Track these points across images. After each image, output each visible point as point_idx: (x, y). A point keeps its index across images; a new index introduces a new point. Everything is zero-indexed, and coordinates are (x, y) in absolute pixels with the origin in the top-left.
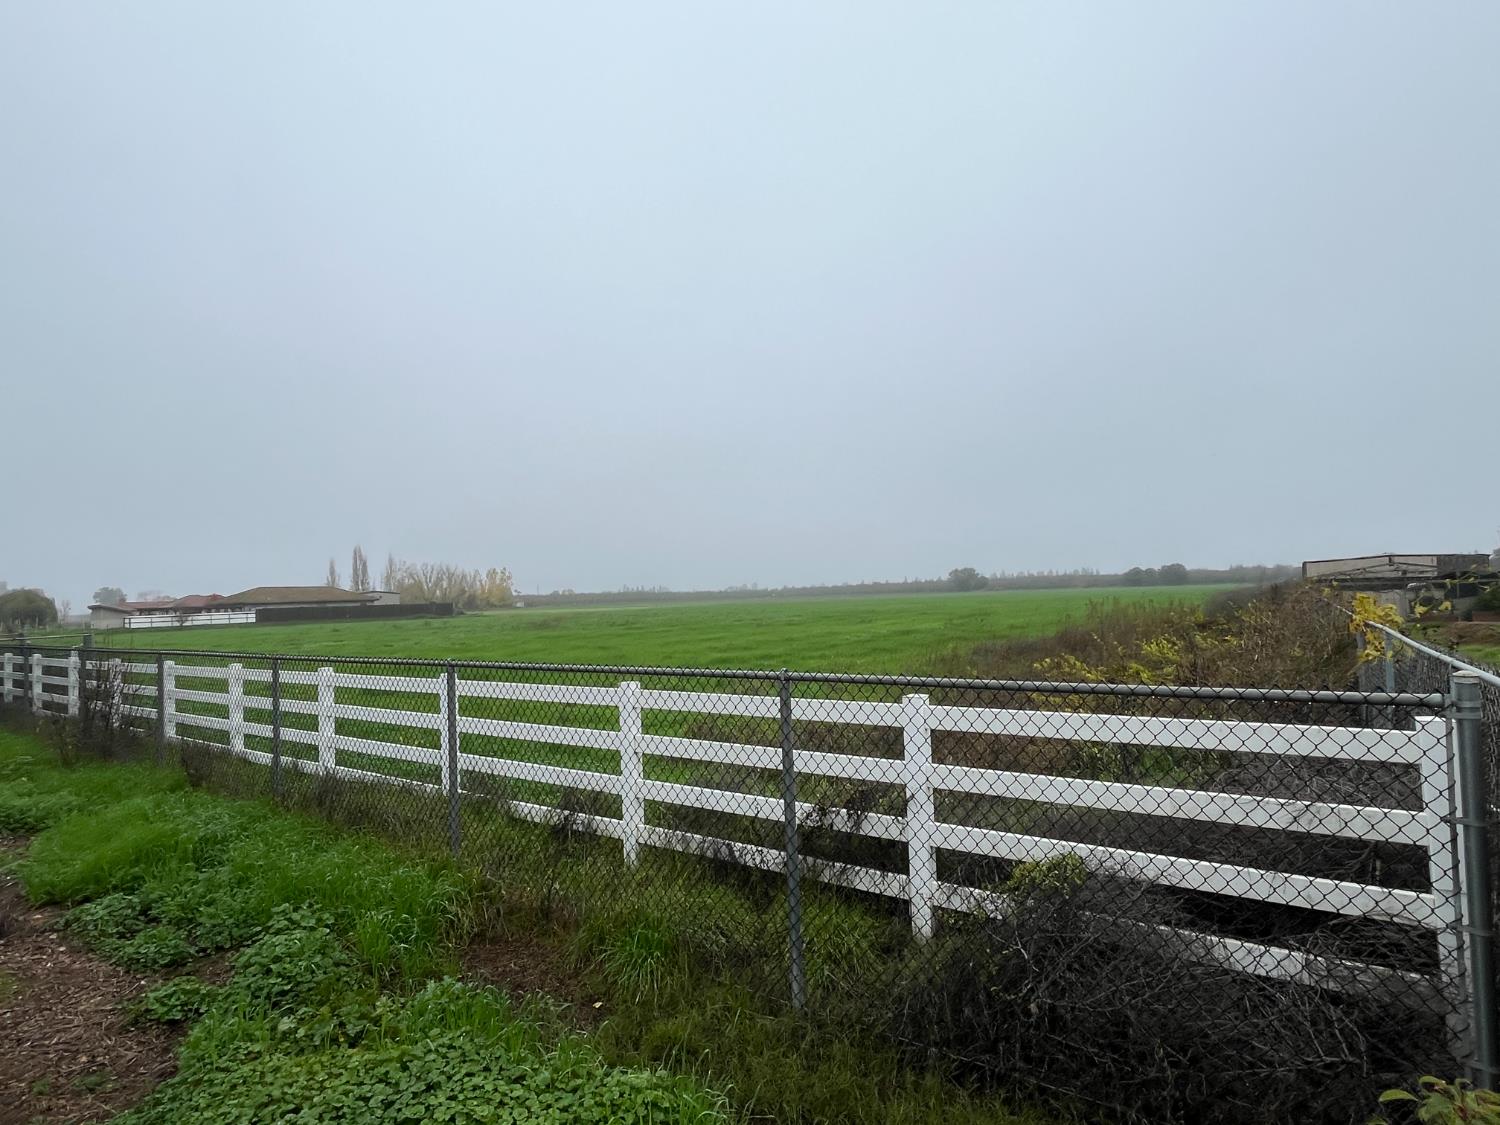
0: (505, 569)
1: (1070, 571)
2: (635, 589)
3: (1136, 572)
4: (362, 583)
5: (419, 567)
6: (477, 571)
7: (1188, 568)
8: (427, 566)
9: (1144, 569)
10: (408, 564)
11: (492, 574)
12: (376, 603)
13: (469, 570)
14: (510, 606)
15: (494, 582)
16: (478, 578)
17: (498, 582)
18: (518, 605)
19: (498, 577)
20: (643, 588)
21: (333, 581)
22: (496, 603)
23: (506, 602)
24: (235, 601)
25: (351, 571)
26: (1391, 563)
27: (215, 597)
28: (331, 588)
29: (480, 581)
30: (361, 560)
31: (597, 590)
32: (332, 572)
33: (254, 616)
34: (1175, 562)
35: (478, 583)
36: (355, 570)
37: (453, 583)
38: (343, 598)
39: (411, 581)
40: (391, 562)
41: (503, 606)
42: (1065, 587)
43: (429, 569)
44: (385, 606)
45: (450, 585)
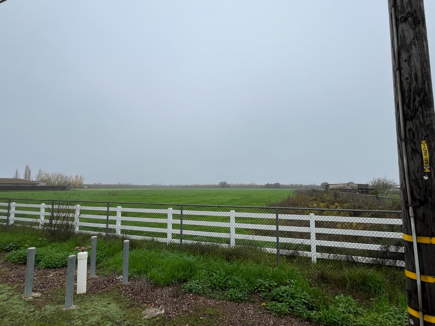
0: (81, 175)
1: (249, 183)
2: (122, 183)
3: (268, 184)
4: (28, 178)
5: (50, 174)
6: (71, 176)
8: (53, 173)
10: (46, 173)
11: (77, 177)
12: (38, 185)
13: (69, 175)
14: (83, 188)
15: (77, 180)
18: (86, 187)
19: (79, 178)
20: (125, 184)
21: (17, 177)
22: (78, 187)
23: (81, 186)
25: (24, 174)
26: (348, 185)
28: (16, 179)
29: (72, 179)
30: (28, 170)
32: (17, 173)
34: (277, 182)
35: (71, 180)
36: (26, 174)
37: (62, 180)
38: (26, 183)
39: (47, 178)
40: (40, 171)
41: (80, 187)
42: (250, 188)
43: (54, 174)
44: (41, 186)
45: (61, 180)
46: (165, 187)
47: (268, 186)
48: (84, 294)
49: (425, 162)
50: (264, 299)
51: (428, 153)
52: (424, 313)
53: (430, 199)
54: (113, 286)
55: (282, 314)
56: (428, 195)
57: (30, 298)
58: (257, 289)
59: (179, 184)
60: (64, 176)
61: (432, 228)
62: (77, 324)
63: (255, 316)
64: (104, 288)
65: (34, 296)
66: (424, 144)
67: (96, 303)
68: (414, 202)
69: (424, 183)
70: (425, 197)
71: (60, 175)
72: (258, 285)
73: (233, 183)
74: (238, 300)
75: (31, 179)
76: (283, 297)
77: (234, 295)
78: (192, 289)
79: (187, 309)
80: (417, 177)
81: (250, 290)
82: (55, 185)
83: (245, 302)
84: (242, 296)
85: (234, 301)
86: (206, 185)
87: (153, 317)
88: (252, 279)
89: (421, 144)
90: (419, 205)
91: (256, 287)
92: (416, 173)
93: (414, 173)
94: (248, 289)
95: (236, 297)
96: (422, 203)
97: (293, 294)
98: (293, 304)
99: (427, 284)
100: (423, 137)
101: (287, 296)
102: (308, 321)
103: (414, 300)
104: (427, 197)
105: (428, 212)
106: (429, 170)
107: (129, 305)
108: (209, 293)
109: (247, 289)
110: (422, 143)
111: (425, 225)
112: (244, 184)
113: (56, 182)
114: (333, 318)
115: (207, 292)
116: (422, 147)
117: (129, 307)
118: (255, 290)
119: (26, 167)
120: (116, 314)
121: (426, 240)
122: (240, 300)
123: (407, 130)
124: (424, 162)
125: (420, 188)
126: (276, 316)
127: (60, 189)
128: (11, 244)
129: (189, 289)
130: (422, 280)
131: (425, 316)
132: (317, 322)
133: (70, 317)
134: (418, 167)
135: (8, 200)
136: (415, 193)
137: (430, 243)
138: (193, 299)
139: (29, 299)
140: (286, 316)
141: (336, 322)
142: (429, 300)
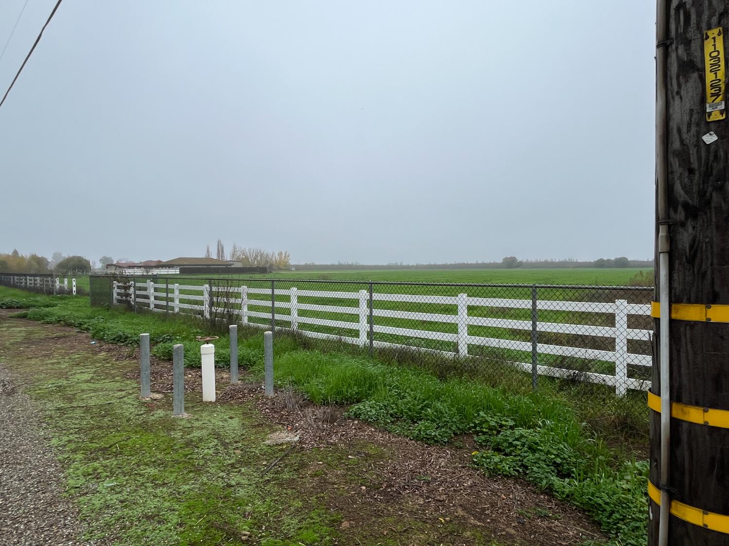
0: (285, 252)
1: (562, 259)
3: (601, 261)
4: (221, 257)
5: (247, 250)
6: (274, 253)
7: (629, 259)
8: (251, 249)
9: (605, 259)
10: (242, 249)
11: (280, 254)
12: (232, 266)
13: (270, 252)
14: (289, 270)
15: (282, 258)
16: (274, 256)
17: (283, 258)
18: (293, 269)
19: (283, 256)
22: (283, 268)
23: (287, 267)
24: (169, 264)
25: (217, 251)
27: (160, 261)
30: (221, 246)
31: (329, 263)
32: (208, 251)
33: (179, 270)
35: (274, 258)
37: (263, 258)
38: (217, 264)
39: (244, 257)
40: (234, 247)
41: (286, 269)
42: (564, 267)
43: (252, 251)
44: (236, 268)
45: (261, 259)
46: (408, 267)
47: (601, 264)
48: (211, 402)
49: (713, 91)
50: (481, 445)
51: (722, 63)
52: (671, 497)
53: (716, 198)
54: (252, 397)
55: (499, 475)
56: (710, 189)
57: (148, 399)
58: (475, 427)
59: (432, 263)
60: (265, 253)
61: (713, 279)
62: (175, 436)
63: (445, 469)
64: (240, 398)
65: (152, 398)
66: (714, 38)
67: (215, 415)
68: (672, 213)
69: (703, 154)
70: (702, 194)
71: (259, 251)
72: (477, 422)
73: (529, 260)
74: (428, 440)
75: (225, 258)
76: (516, 446)
77: (424, 432)
78: (360, 414)
79: (337, 441)
80: (685, 143)
81: (461, 427)
82: (254, 266)
83: (442, 444)
84: (437, 434)
85: (422, 440)
86: (479, 264)
87: (277, 444)
88: (470, 410)
89: (705, 42)
90: (683, 219)
91: (473, 425)
92: (684, 130)
93: (679, 131)
94: (456, 425)
95: (426, 434)
96: (692, 212)
97: (536, 444)
98: (528, 461)
99: (685, 426)
100: (715, 20)
101: (523, 445)
102: (547, 494)
103: (655, 463)
104: (708, 194)
105: (707, 237)
106: (722, 114)
107: (256, 423)
108: (386, 423)
109: (454, 426)
110: (707, 37)
111: (694, 271)
112: (552, 260)
113: (254, 262)
114: (597, 497)
115: (382, 422)
116: (709, 47)
117: (255, 427)
118: (470, 429)
119: (218, 243)
120: (232, 433)
121: (693, 313)
122: (433, 441)
123: (672, 12)
124: (709, 91)
125: (691, 171)
126: (484, 475)
127: (259, 272)
128: (165, 335)
129: (355, 413)
130: (674, 415)
131: (673, 504)
132: (564, 499)
133: (172, 427)
134: (692, 111)
135: (165, 280)
136: (678, 187)
137: (704, 320)
138: (355, 428)
139: (146, 400)
140: (506, 479)
141: (600, 505)
142: (687, 466)
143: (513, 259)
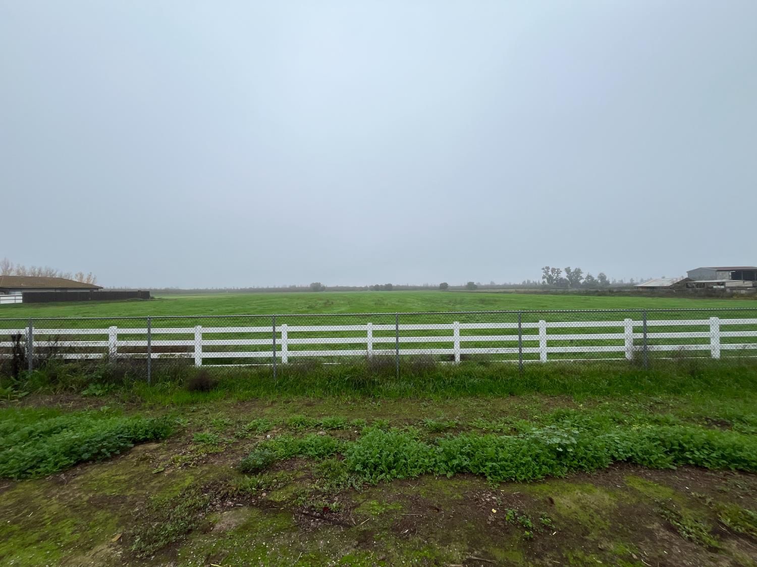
143: (318, 285)
